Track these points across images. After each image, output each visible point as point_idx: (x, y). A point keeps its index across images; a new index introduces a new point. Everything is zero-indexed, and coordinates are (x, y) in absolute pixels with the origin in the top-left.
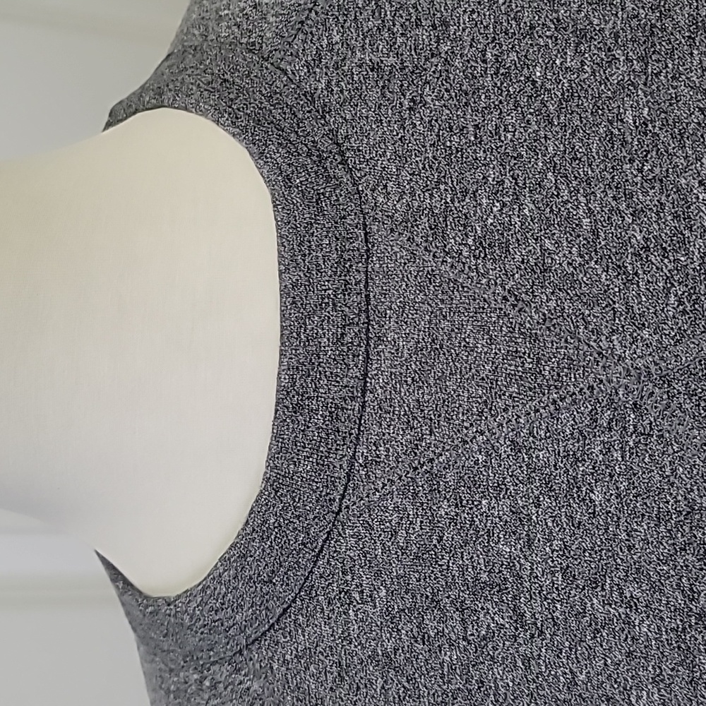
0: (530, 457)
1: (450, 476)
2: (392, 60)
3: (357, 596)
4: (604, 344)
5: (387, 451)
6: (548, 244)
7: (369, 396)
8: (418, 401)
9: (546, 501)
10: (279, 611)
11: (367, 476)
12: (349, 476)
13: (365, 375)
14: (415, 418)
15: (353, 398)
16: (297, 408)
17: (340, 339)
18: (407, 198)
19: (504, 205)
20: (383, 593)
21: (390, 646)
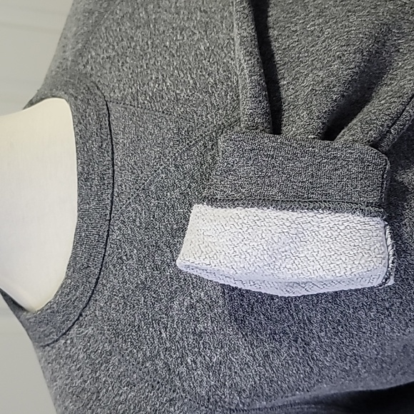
0: (183, 169)
1: (152, 188)
2: (114, 53)
3: (125, 258)
4: (204, 119)
5: (126, 186)
6: (178, 92)
7: (115, 167)
8: (135, 161)
9: (193, 185)
10: (94, 281)
11: (119, 200)
12: (112, 202)
13: (113, 159)
14: (134, 169)
15: (109, 169)
16: (86, 180)
17: (100, 147)
18: (123, 92)
19: (159, 84)
20: (135, 251)
21: (143, 278)
